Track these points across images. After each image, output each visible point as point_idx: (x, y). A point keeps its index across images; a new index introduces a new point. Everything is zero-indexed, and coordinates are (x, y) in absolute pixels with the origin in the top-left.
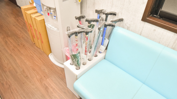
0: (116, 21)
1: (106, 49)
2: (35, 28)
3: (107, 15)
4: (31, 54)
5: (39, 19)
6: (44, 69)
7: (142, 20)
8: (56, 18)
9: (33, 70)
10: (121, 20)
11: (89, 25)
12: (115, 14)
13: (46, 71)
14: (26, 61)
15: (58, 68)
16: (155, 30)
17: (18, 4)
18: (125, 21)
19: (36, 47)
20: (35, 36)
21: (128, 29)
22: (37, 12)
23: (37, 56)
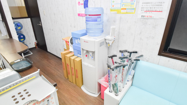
0: (139, 57)
1: (133, 78)
2: (72, 67)
3: (131, 53)
4: (67, 88)
5: (78, 59)
6: (81, 100)
7: (158, 55)
8: (93, 58)
9: (72, 101)
10: (142, 56)
11: (122, 61)
12: (136, 52)
13: (83, 101)
14: (64, 94)
15: (91, 97)
16: (169, 61)
17: (48, 50)
18: (144, 56)
19: (69, 82)
20: (71, 73)
21: (147, 61)
22: (74, 55)
23: (72, 89)
